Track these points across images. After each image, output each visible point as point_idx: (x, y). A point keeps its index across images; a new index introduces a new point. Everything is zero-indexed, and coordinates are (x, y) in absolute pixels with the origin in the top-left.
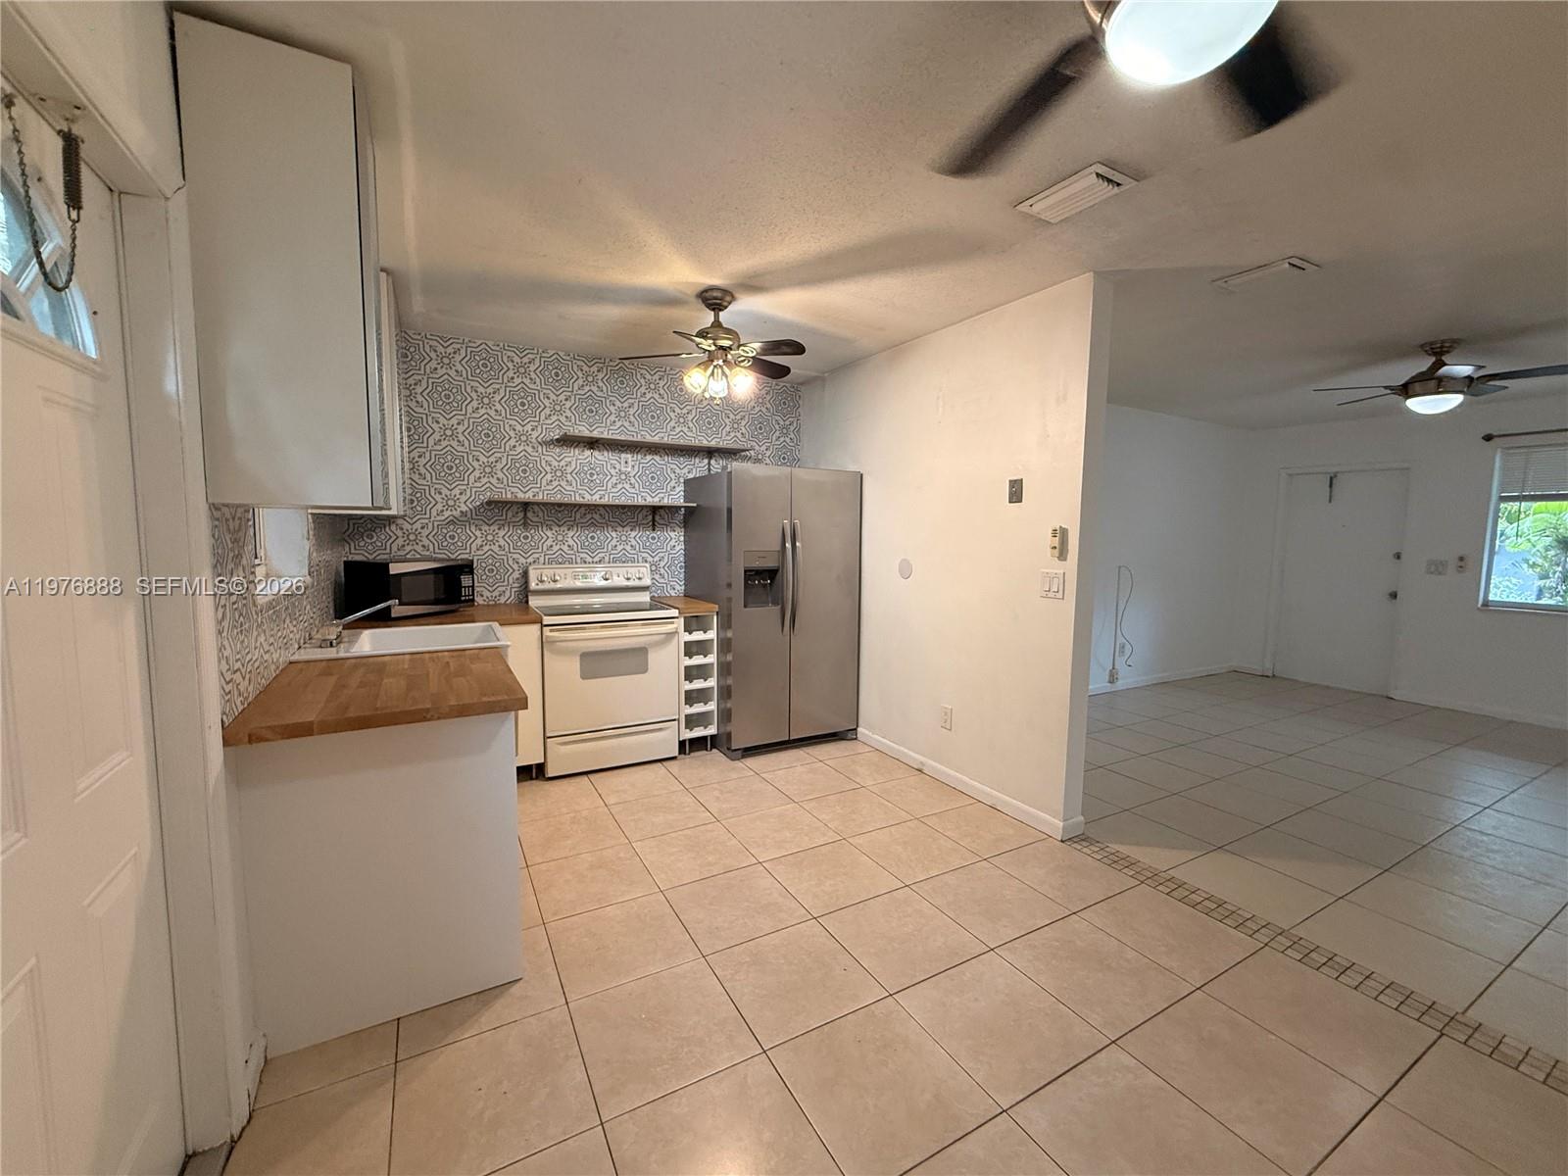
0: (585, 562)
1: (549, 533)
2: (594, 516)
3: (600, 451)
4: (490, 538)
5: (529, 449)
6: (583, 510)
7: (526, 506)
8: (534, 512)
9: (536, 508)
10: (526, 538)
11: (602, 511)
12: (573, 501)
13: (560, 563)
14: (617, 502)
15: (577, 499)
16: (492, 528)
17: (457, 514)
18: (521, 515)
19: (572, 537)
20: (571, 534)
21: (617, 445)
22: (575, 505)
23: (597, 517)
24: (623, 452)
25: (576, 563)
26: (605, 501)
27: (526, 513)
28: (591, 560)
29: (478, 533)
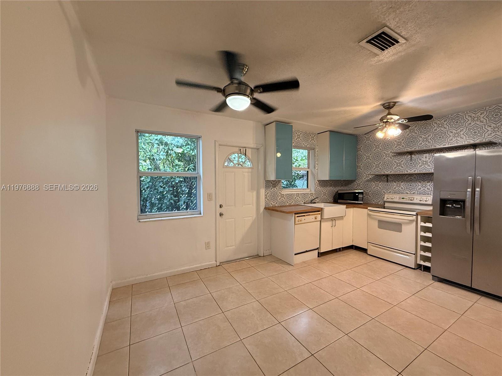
0: (407, 194)
1: (395, 184)
2: (412, 177)
3: (414, 155)
4: (377, 185)
5: (389, 158)
6: (407, 176)
7: (387, 176)
8: (390, 177)
9: (391, 176)
10: (387, 185)
11: (415, 176)
12: (404, 173)
13: (398, 193)
14: (421, 172)
15: (405, 172)
16: (378, 182)
17: (369, 178)
18: (386, 178)
19: (403, 185)
20: (402, 184)
21: (422, 151)
22: (404, 174)
23: (413, 178)
24: (425, 154)
25: (404, 194)
26: (416, 172)
27: (387, 178)
28: (410, 193)
29: (374, 184)
